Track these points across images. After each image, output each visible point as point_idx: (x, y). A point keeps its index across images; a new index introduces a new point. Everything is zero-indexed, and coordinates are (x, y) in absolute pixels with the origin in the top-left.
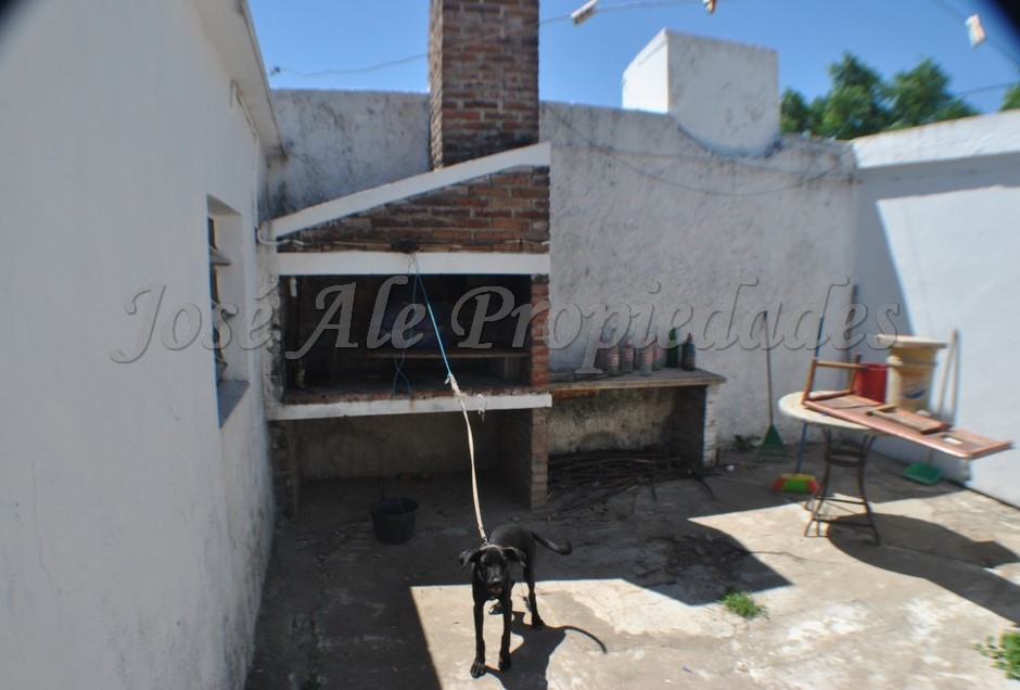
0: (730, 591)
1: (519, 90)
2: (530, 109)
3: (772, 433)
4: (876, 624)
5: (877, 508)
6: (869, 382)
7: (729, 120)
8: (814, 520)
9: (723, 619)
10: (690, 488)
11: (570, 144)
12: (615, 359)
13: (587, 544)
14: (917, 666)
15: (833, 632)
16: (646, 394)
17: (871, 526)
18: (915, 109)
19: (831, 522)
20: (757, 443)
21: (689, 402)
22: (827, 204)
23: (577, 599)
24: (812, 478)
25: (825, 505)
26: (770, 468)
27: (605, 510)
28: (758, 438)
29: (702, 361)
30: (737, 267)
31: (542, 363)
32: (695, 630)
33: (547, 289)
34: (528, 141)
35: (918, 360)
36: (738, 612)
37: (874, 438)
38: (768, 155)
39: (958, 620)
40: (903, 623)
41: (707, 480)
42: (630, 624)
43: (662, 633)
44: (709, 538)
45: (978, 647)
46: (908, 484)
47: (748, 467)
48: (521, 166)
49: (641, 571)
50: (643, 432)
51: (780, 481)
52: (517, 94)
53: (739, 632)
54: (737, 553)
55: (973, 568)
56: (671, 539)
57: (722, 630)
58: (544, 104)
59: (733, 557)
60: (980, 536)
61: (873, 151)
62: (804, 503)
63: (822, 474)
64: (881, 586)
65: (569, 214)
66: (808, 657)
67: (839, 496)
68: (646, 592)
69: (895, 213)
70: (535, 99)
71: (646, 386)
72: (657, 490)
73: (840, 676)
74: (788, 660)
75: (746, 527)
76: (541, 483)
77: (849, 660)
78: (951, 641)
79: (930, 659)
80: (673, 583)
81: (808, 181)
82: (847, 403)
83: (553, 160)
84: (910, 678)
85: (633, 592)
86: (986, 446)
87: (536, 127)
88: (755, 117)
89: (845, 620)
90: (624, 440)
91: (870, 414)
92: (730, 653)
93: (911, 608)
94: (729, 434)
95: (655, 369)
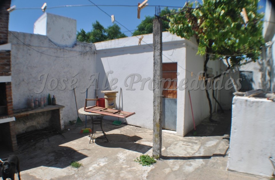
0: (72, 162)
1: (2, 27)
2: (5, 33)
3: (79, 119)
4: (110, 161)
5: (107, 133)
6: (100, 103)
7: (63, 37)
8: (91, 139)
9: (72, 170)
10: (58, 137)
11: (18, 44)
12: (33, 105)
13: (31, 158)
14: (122, 169)
15: (100, 166)
16: (43, 113)
17: (106, 138)
18: (112, 35)
19: (96, 139)
20: (75, 122)
21: (55, 114)
22: (88, 59)
23: (31, 174)
24: (90, 129)
25: (93, 135)
26: (79, 128)
27: (35, 148)
28: (75, 121)
29: (58, 102)
30: (66, 76)
31: (11, 108)
32: (64, 174)
33: (11, 86)
34: (5, 42)
35: (112, 96)
36: (75, 167)
37: (103, 116)
38: (73, 47)
39: (129, 155)
40: (117, 159)
41: (63, 134)
42: (46, 178)
43: (56, 178)
44: (65, 149)
45: (135, 160)
46: (114, 126)
47: (73, 129)
48: (2, 50)
49: (47, 162)
50: (43, 124)
51: (82, 131)
52: (2, 29)
53: (76, 172)
54: (73, 152)
55: (131, 143)
56: (54, 152)
57: (72, 173)
58: (10, 32)
59: (72, 153)
60: (132, 135)
61: (100, 46)
62: (89, 135)
63: (92, 127)
64: (110, 152)
65: (17, 64)
66: (95, 173)
67: (97, 132)
68: (50, 168)
69: (105, 61)
70: (7, 30)
71: (42, 111)
72: (49, 139)
73: (103, 176)
74: (90, 176)
75: (74, 144)
76: (15, 143)
77: (105, 172)
78: (128, 161)
79: (124, 166)
80: (57, 163)
81: (83, 53)
82: (95, 109)
83: (12, 48)
84: (120, 172)
85: (46, 168)
86: (129, 114)
87: (7, 39)
88: (70, 37)
89: (102, 162)
90: (39, 127)
91: (101, 111)
92: (75, 178)
93: (118, 155)
94: (67, 121)
95: (45, 106)
